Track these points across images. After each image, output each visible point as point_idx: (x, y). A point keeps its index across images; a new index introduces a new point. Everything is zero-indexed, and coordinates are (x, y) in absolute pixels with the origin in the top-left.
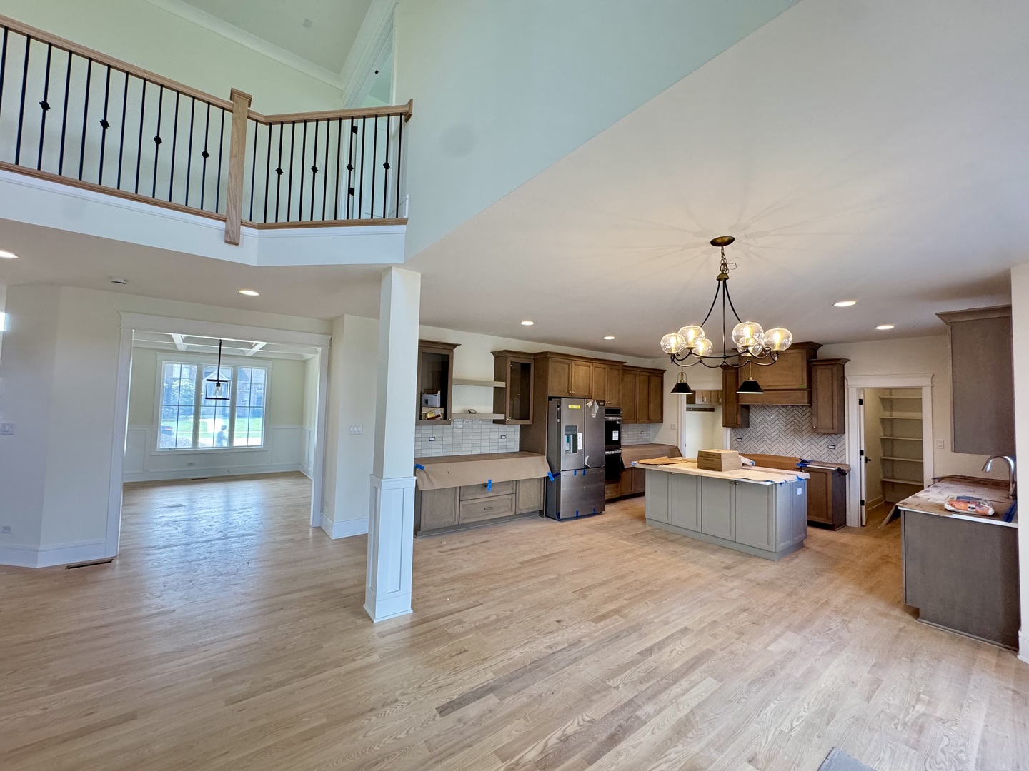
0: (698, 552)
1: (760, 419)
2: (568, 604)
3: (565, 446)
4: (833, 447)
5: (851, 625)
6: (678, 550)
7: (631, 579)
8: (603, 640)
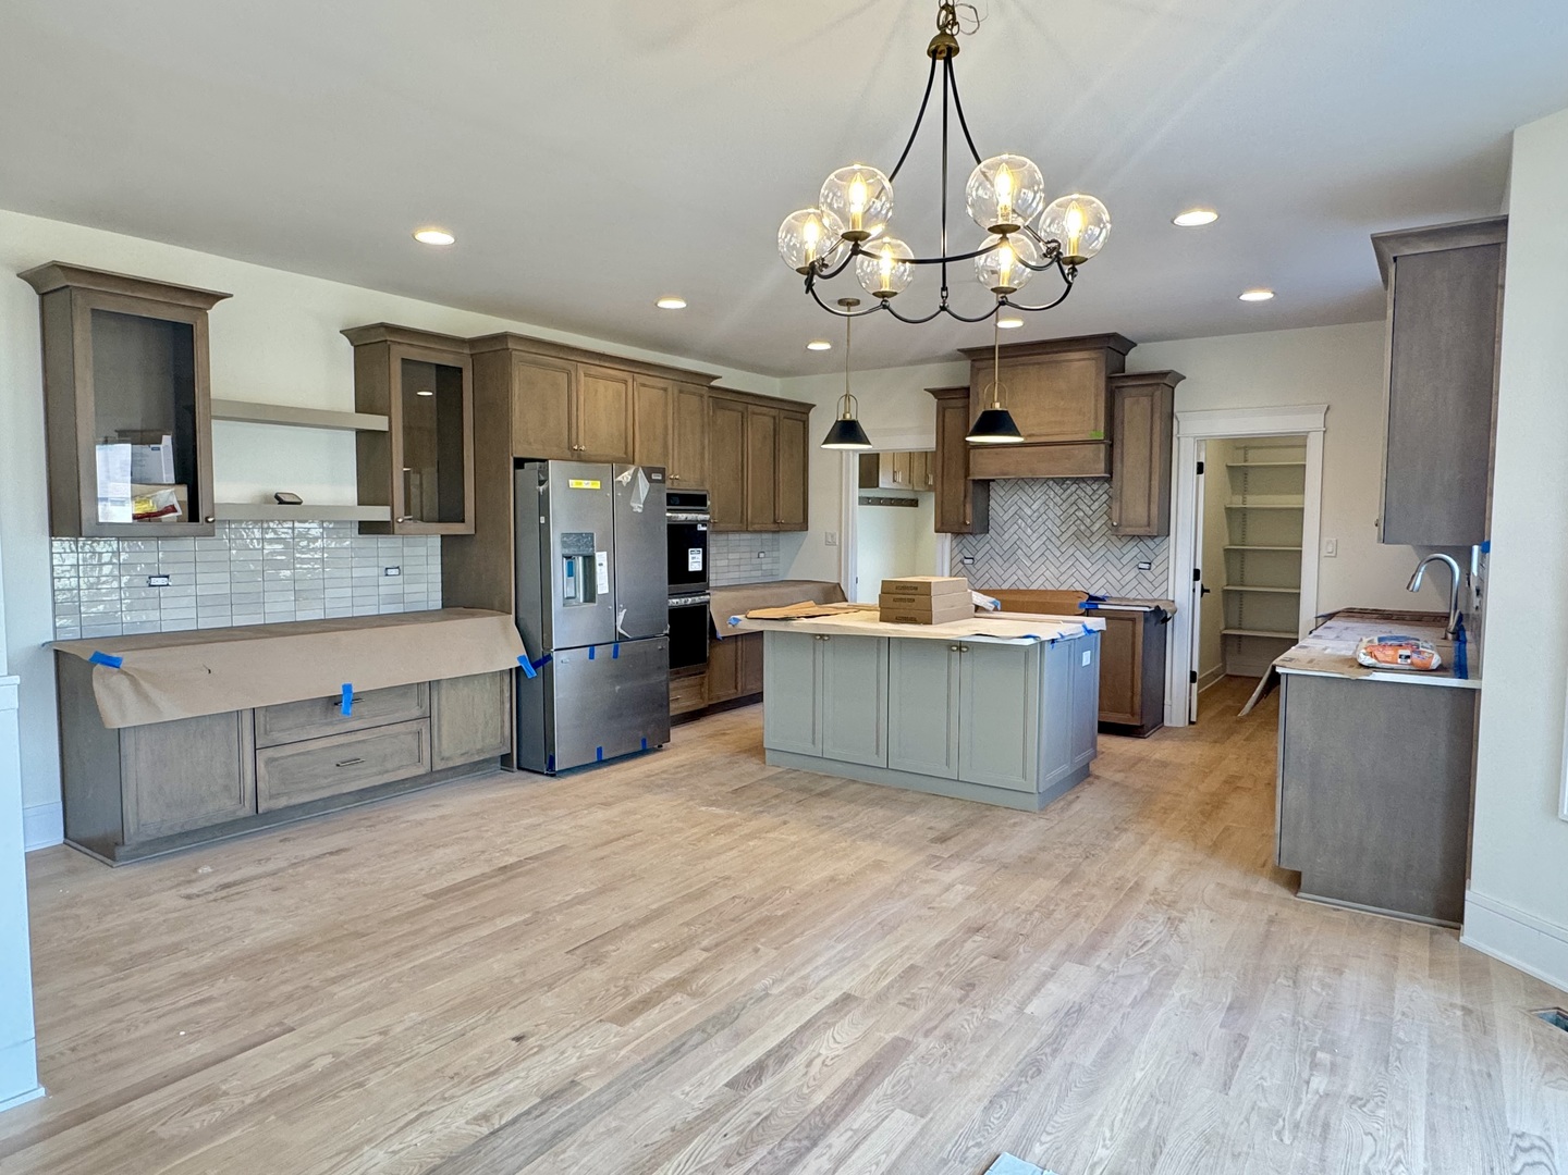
0: (880, 813)
1: (1011, 512)
2: (551, 987)
3: (563, 585)
4: (1146, 566)
5: (1183, 928)
6: (835, 815)
7: (722, 895)
8: (638, 1066)
